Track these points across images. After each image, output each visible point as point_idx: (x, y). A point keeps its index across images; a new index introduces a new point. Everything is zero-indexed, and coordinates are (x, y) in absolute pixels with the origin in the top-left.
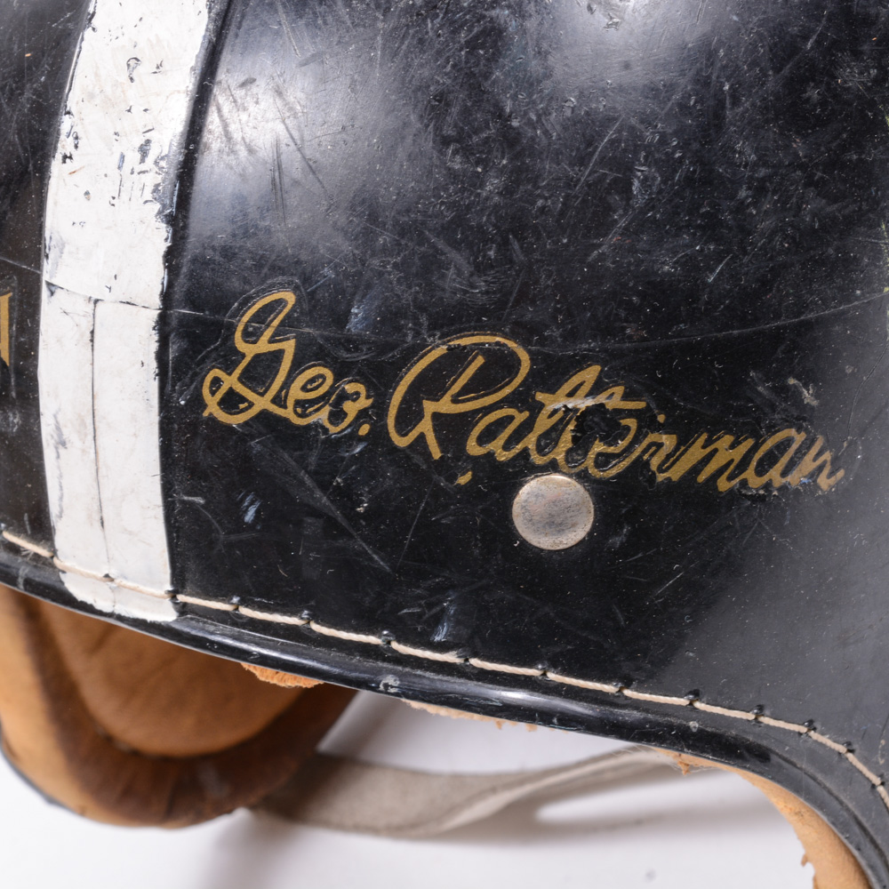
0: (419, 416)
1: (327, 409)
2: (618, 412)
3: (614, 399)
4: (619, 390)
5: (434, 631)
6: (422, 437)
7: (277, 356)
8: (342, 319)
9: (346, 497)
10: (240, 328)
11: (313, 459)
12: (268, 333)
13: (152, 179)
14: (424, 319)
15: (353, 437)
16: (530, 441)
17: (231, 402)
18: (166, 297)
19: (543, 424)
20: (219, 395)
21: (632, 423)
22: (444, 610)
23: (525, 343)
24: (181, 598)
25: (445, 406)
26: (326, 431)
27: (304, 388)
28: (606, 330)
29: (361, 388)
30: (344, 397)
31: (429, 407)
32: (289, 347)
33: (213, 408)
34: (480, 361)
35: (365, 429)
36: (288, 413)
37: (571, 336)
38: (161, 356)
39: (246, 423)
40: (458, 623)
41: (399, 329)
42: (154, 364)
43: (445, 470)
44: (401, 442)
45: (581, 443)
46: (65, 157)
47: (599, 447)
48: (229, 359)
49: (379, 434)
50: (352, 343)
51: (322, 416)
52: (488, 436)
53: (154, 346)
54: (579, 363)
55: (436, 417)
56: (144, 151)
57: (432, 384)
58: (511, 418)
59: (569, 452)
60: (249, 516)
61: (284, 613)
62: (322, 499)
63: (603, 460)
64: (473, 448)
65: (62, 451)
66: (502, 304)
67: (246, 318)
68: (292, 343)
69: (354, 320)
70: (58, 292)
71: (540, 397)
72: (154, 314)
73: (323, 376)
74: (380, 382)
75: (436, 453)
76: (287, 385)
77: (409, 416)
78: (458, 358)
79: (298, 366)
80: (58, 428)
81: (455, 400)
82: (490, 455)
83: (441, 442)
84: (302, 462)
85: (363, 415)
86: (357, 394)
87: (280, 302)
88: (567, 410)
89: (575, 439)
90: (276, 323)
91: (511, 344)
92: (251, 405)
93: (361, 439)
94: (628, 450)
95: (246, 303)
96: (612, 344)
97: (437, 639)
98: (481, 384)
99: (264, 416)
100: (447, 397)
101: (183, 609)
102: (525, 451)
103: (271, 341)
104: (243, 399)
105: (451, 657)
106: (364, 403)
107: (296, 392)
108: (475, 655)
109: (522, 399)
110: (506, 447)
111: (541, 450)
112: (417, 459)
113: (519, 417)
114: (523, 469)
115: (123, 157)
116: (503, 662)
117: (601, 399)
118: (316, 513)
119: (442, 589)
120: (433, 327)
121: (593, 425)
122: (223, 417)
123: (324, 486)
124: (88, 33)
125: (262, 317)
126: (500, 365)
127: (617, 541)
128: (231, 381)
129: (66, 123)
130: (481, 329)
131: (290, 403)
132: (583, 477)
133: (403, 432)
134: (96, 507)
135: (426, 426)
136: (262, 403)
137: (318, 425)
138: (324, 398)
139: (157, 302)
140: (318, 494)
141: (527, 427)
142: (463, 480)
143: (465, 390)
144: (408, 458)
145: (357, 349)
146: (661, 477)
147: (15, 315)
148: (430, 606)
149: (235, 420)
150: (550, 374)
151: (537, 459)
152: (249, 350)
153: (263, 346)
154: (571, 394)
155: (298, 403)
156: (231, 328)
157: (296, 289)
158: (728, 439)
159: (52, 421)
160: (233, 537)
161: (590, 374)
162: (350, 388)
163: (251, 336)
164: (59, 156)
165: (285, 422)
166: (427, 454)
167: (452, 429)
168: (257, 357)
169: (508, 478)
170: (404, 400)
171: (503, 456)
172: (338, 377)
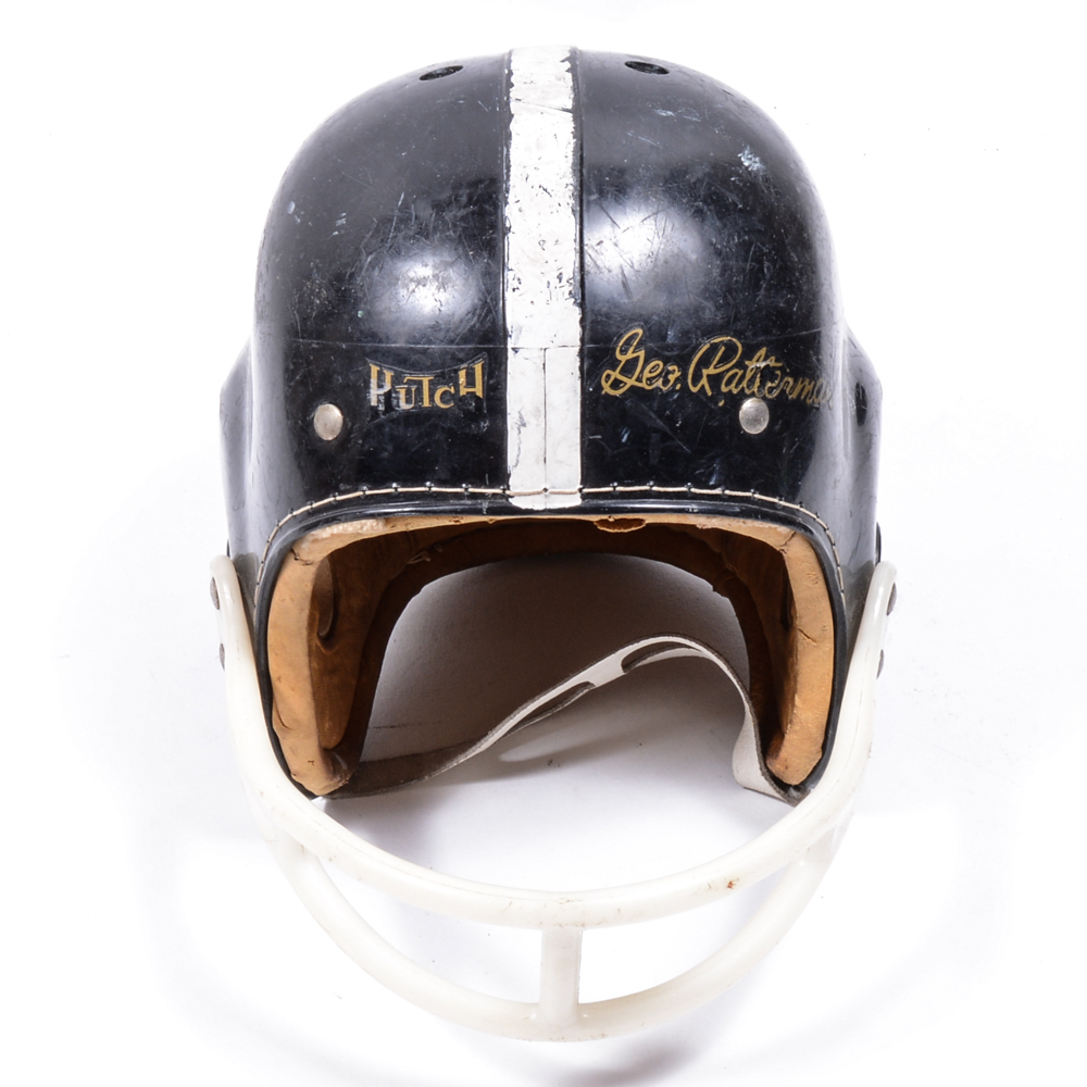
0: (701, 377)
1: (661, 379)
2: (774, 367)
3: (772, 362)
4: (773, 358)
5: (710, 480)
6: (703, 386)
7: (636, 359)
8: (664, 337)
9: (671, 420)
10: (618, 349)
11: (655, 404)
12: (632, 349)
13: (568, 288)
14: (699, 333)
15: (673, 391)
16: (744, 384)
17: (616, 384)
18: (582, 340)
19: (749, 375)
20: (610, 382)
21: (778, 372)
22: (714, 468)
23: (739, 339)
24: (586, 490)
25: (711, 371)
26: (661, 390)
27: (650, 372)
28: (766, 332)
29: (676, 368)
30: (669, 372)
31: (705, 372)
32: (642, 354)
33: (607, 389)
34: (723, 349)
35: (678, 387)
36: (643, 385)
37: (755, 335)
38: (581, 368)
39: (624, 393)
40: (720, 474)
41: (689, 338)
42: (578, 373)
43: (715, 399)
44: (694, 390)
45: (763, 384)
46: (514, 290)
47: (769, 384)
48: (614, 364)
49: (685, 388)
50: (670, 347)
51: (659, 383)
52: (729, 383)
53: (578, 364)
54: (758, 347)
55: (708, 376)
56: (560, 278)
57: (705, 361)
58: (736, 374)
59: (759, 387)
60: (624, 440)
61: (639, 485)
62: (660, 423)
63: (771, 390)
64: (724, 389)
65: (522, 429)
66: (728, 323)
67: (621, 344)
68: (643, 352)
69: (669, 337)
70: (520, 351)
71: (747, 363)
72: (578, 349)
73: (658, 365)
74: (683, 363)
75: (710, 393)
76: (642, 372)
77: (697, 377)
78: (714, 348)
79: (646, 362)
80: (521, 418)
81: (715, 368)
82: (730, 391)
83: (711, 387)
84: (650, 407)
85: (677, 379)
86: (674, 371)
87: (636, 334)
88: (757, 368)
89: (761, 381)
90: (635, 344)
91: (734, 340)
92: (626, 384)
93: (677, 391)
94: (778, 385)
95: (620, 337)
96: (769, 338)
97: (711, 483)
98: (724, 360)
99: (632, 387)
100: (712, 367)
101: (585, 497)
102: (743, 388)
103: (634, 352)
104: (622, 382)
105: (718, 491)
106: (677, 374)
107: (647, 374)
108: (727, 489)
109: (741, 365)
110: (736, 387)
111: (748, 387)
112: (702, 397)
113: (740, 373)
114: (742, 396)
115: (549, 283)
116: (738, 490)
117: (768, 362)
118: (657, 431)
119: (712, 459)
120: (703, 335)
121: (767, 374)
122: (612, 392)
123: (660, 417)
124: (510, 235)
125: (628, 342)
126: (731, 349)
127: (777, 427)
128: (616, 374)
129: (509, 275)
130: (721, 335)
131: (644, 380)
132: (764, 398)
133: (695, 385)
134: (542, 453)
135: (704, 381)
136: (630, 382)
137: (658, 388)
138: (659, 375)
139: (579, 343)
140: (658, 421)
141: (743, 377)
142: (721, 404)
143: (719, 362)
144: (698, 397)
145: (672, 350)
146: (790, 397)
147: (487, 371)
148: (709, 467)
149: (618, 393)
150: (749, 353)
151: (747, 392)
152: (623, 359)
153: (630, 355)
154: (758, 361)
155: (648, 379)
156: (614, 350)
157: (642, 327)
158: (808, 380)
159: (517, 416)
160: (616, 452)
161: (763, 351)
162: (670, 368)
163: (623, 352)
164: (510, 290)
165: (643, 389)
166: (706, 394)
167: (715, 380)
168: (627, 361)
169: (736, 401)
170: (695, 371)
171: (735, 391)
172: (665, 364)
